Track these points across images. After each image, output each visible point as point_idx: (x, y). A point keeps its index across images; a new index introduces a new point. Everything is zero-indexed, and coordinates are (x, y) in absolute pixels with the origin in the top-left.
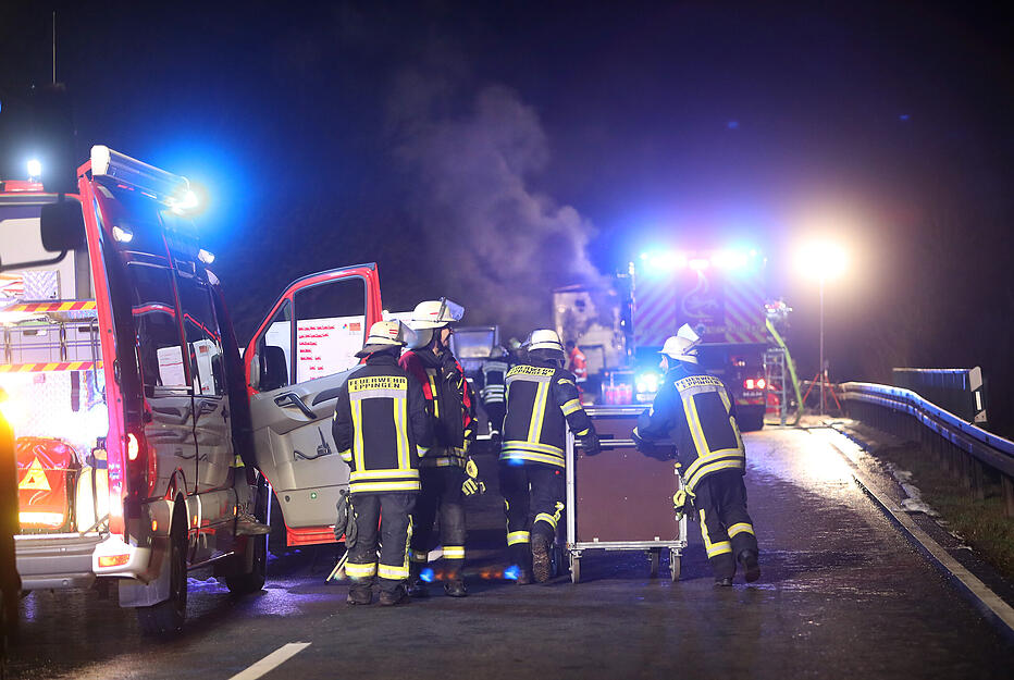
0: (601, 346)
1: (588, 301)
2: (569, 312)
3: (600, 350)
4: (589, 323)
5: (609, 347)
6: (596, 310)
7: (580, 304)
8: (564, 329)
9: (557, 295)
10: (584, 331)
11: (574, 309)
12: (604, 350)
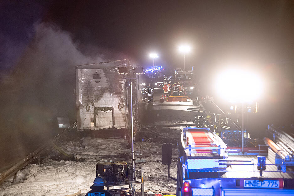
0: (112, 108)
1: (102, 75)
2: (88, 83)
3: (110, 111)
4: (103, 91)
5: (116, 110)
6: (108, 82)
7: (97, 77)
8: (84, 95)
9: (80, 70)
10: (98, 97)
11: (92, 81)
12: (113, 112)
